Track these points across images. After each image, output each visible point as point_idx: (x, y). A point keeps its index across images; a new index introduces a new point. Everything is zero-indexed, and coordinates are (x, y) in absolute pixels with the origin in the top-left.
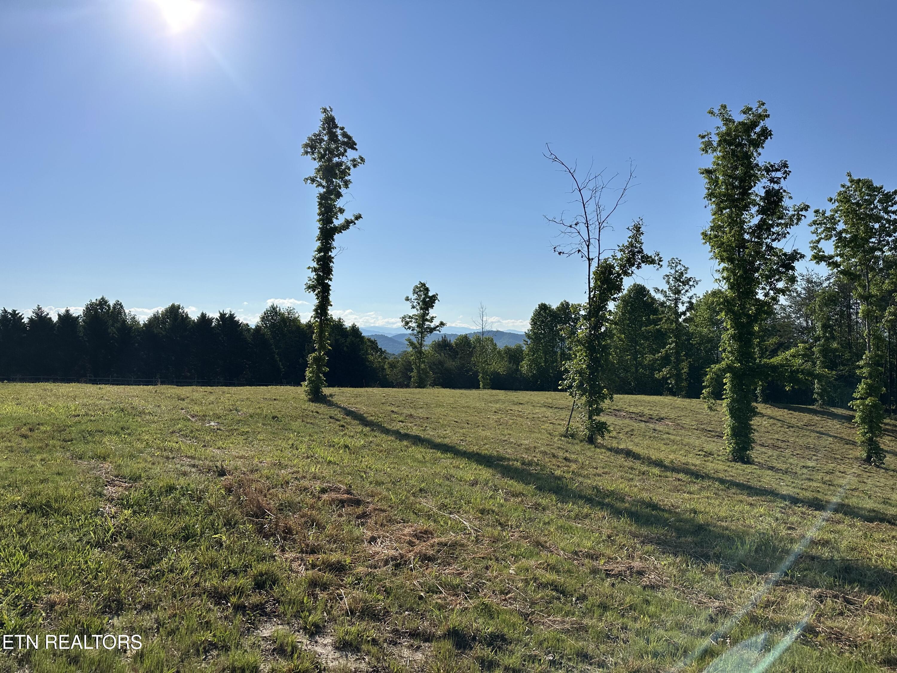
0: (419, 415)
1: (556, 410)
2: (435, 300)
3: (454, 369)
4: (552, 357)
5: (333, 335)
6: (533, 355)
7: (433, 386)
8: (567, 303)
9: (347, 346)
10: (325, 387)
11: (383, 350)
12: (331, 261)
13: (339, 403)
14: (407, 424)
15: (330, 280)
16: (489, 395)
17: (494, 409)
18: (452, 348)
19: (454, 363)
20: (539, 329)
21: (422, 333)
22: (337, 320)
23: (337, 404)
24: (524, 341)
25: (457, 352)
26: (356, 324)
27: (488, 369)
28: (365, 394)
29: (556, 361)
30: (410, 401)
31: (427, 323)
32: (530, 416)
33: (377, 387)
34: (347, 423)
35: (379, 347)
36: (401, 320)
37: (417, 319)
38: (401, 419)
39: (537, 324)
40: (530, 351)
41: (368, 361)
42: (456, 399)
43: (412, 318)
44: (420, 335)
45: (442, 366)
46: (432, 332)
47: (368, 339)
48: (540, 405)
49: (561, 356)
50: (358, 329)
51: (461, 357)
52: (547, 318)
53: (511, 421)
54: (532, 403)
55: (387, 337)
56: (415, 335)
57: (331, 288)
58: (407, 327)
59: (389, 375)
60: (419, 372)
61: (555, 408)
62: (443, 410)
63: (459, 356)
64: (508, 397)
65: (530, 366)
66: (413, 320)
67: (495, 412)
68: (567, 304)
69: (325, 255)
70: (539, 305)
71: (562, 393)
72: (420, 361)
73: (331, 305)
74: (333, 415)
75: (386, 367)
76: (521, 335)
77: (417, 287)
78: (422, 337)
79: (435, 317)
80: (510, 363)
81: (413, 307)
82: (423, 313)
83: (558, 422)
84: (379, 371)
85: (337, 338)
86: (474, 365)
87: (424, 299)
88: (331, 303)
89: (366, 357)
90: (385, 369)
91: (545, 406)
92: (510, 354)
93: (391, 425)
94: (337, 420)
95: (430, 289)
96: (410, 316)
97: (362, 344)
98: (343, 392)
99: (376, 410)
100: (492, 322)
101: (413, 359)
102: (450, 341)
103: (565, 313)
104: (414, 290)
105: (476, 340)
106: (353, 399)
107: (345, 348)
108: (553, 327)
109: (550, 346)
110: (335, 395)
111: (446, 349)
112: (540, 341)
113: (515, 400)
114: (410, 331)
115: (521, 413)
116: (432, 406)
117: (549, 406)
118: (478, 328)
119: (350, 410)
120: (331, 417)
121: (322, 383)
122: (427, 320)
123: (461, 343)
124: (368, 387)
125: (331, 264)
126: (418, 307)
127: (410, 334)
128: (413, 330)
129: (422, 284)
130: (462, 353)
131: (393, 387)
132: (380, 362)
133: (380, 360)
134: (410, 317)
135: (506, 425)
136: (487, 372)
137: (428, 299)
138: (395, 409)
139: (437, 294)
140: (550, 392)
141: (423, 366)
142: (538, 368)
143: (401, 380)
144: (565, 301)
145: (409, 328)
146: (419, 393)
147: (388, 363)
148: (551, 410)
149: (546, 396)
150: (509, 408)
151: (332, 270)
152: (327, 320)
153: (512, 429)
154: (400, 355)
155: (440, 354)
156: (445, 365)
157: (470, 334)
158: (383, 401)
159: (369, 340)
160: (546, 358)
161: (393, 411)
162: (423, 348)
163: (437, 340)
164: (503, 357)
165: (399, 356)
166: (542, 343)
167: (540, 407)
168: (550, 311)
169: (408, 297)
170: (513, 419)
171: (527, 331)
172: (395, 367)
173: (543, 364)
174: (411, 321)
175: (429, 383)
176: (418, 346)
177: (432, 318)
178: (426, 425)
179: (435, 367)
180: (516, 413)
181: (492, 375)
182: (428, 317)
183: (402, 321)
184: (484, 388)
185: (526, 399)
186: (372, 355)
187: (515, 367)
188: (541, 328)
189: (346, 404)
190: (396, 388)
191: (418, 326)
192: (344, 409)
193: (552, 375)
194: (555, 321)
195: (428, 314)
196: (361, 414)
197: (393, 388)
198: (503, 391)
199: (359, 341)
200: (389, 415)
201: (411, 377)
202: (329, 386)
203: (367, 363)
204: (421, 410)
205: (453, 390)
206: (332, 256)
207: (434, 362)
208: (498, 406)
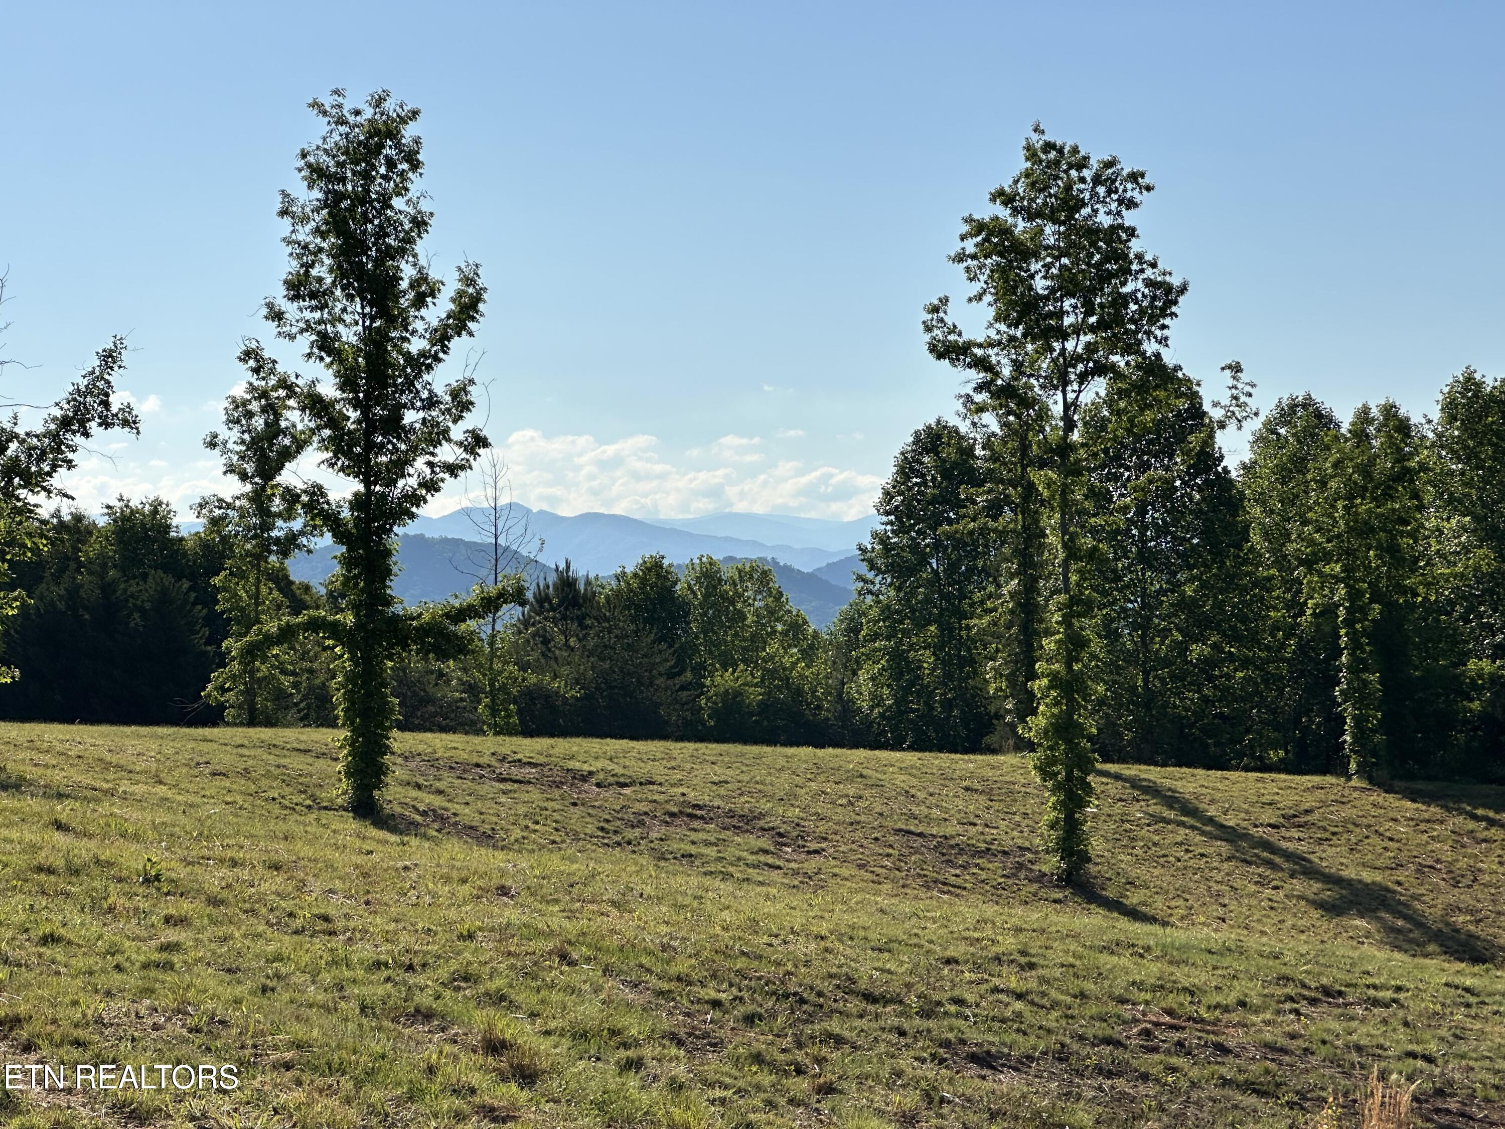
43: (230, 506)
81: (231, 469)
96: (222, 500)
134: (223, 504)
169: (214, 436)
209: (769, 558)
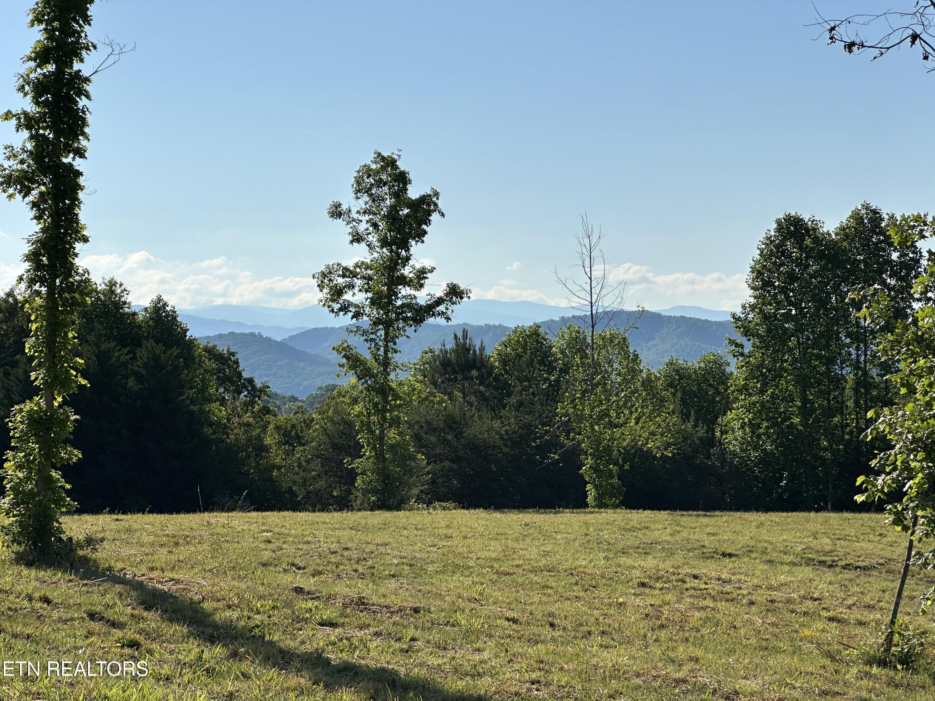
0: (388, 602)
1: (848, 575)
2: (429, 213)
3: (499, 443)
4: (824, 394)
5: (92, 338)
6: (762, 392)
7: (429, 503)
8: (875, 212)
9: (139, 377)
10: (69, 513)
11: (259, 385)
12: (82, 92)
13: (119, 565)
14: (350, 632)
15: (80, 153)
16: (620, 528)
17: (637, 573)
18: (490, 374)
19: (496, 424)
20: (778, 303)
21: (388, 324)
22: (101, 287)
23: (110, 569)
24: (732, 342)
25: (506, 385)
26: (165, 298)
27: (612, 439)
28: (205, 534)
29: (841, 409)
30: (355, 555)
31: (405, 291)
32: (760, 597)
33: (243, 509)
34: (148, 635)
35: (245, 375)
36: (315, 282)
37: (370, 278)
38: (328, 614)
39: (771, 284)
40: (751, 377)
41: (211, 424)
42: (510, 543)
43: (354, 275)
44: (382, 332)
45: (459, 435)
46: (422, 320)
47: (206, 350)
48: (791, 558)
49: (856, 390)
50: (172, 317)
51: (521, 404)
52: (807, 266)
53: (697, 614)
54: (764, 552)
55: (268, 339)
56: (365, 333)
57: (82, 181)
58: (336, 306)
59: (279, 468)
60: (380, 457)
61: (844, 567)
62: (468, 581)
63: (513, 400)
64: (685, 534)
65: (754, 427)
66: (358, 282)
67: (643, 585)
68: (875, 215)
69: (59, 71)
70: (779, 222)
71: (865, 516)
72: (384, 419)
73: (85, 240)
74: (98, 609)
75: (268, 441)
76: (720, 324)
77: (368, 172)
78: (389, 339)
79: (432, 270)
80: (685, 417)
81: (357, 238)
82: (391, 259)
83: (856, 615)
84: (248, 456)
85: (104, 347)
86: (567, 428)
87: (394, 209)
88: (85, 233)
89: (202, 411)
90: (266, 449)
91: (809, 562)
92: (683, 389)
93: (294, 637)
94: (114, 624)
95: (411, 176)
96: (346, 269)
97: (187, 366)
98: (129, 531)
99: (243, 586)
100: (624, 283)
101: (360, 413)
102: (482, 349)
103: (866, 244)
104: (359, 181)
105: (569, 344)
106: (164, 550)
107: (131, 383)
108: (828, 294)
109: (818, 357)
110: (102, 540)
111: (467, 378)
112: (784, 343)
113: (707, 541)
114: (346, 320)
115: (728, 588)
116: (430, 568)
117: (822, 563)
118: (575, 302)
119: (154, 589)
120: (92, 616)
121: (59, 502)
122: (403, 281)
123: (519, 356)
124: (212, 510)
125: (82, 102)
126: (373, 238)
127: (349, 330)
128: (357, 315)
129: (383, 159)
130: (524, 389)
131: (296, 507)
132: (248, 425)
133: (248, 418)
134: (346, 272)
135: (682, 628)
136: (608, 450)
137: (406, 211)
138: (309, 583)
139: (437, 194)
140: (822, 515)
141: (392, 435)
142: (781, 433)
143: (321, 484)
144: (867, 207)
145: (344, 309)
146: (384, 526)
147: (278, 428)
148: (829, 575)
149: (811, 527)
150: (687, 570)
151: (84, 120)
152: (70, 288)
153: (700, 642)
154: (313, 399)
155: (451, 396)
156: (469, 432)
157: (550, 324)
158: (266, 555)
159: (211, 352)
160: (805, 400)
161: (299, 590)
162: (392, 376)
163: (437, 348)
164: (662, 400)
165: (311, 404)
166: (790, 350)
167: (794, 564)
168: (817, 240)
169: (338, 206)
170: (704, 609)
171: (738, 311)
172: (300, 440)
173: (796, 420)
174: (351, 286)
175: (416, 491)
176: (376, 368)
177: (422, 274)
178: (411, 632)
179: (433, 439)
180: (714, 587)
181: (625, 461)
182: (407, 271)
183: (321, 287)
184: (601, 505)
185: (744, 540)
186: (223, 402)
187: (701, 431)
188: (787, 297)
189: (144, 570)
190: (307, 510)
191: (373, 302)
192: (138, 586)
193: (828, 455)
194: (835, 276)
195: (408, 259)
196: (192, 602)
197: (294, 510)
198: (663, 515)
199: (177, 357)
200: (288, 604)
201: (352, 475)
202: (80, 511)
203: (209, 431)
204: (393, 584)
205: (497, 515)
206: (85, 73)
207: (428, 423)
208: (650, 563)
209: (257, 333)
